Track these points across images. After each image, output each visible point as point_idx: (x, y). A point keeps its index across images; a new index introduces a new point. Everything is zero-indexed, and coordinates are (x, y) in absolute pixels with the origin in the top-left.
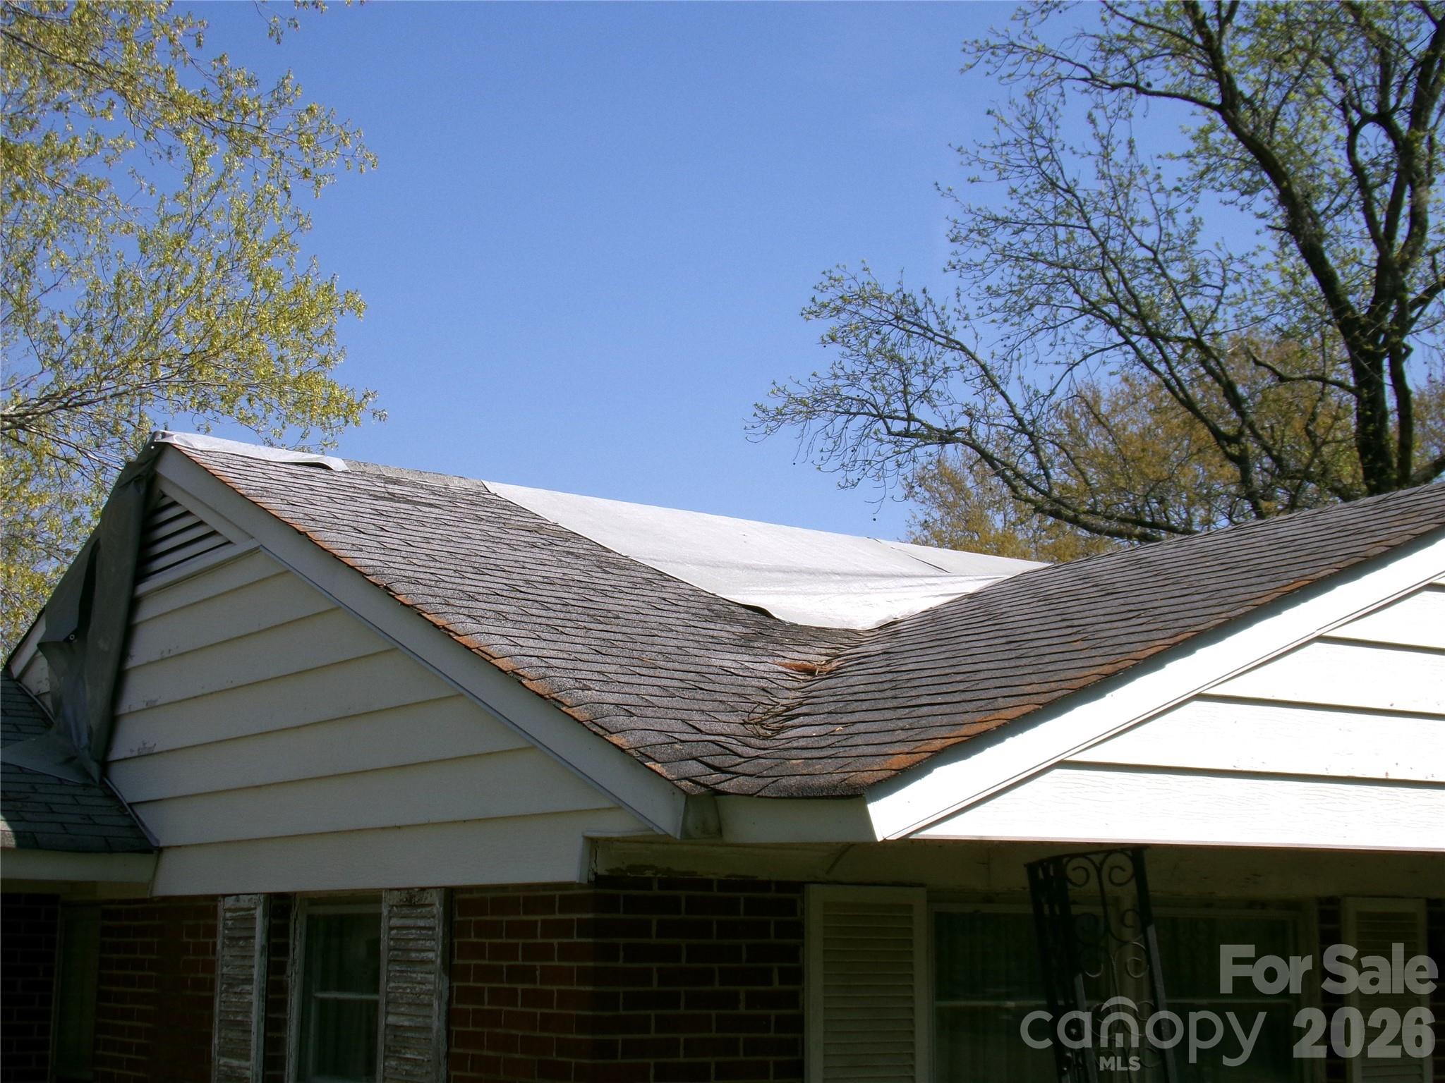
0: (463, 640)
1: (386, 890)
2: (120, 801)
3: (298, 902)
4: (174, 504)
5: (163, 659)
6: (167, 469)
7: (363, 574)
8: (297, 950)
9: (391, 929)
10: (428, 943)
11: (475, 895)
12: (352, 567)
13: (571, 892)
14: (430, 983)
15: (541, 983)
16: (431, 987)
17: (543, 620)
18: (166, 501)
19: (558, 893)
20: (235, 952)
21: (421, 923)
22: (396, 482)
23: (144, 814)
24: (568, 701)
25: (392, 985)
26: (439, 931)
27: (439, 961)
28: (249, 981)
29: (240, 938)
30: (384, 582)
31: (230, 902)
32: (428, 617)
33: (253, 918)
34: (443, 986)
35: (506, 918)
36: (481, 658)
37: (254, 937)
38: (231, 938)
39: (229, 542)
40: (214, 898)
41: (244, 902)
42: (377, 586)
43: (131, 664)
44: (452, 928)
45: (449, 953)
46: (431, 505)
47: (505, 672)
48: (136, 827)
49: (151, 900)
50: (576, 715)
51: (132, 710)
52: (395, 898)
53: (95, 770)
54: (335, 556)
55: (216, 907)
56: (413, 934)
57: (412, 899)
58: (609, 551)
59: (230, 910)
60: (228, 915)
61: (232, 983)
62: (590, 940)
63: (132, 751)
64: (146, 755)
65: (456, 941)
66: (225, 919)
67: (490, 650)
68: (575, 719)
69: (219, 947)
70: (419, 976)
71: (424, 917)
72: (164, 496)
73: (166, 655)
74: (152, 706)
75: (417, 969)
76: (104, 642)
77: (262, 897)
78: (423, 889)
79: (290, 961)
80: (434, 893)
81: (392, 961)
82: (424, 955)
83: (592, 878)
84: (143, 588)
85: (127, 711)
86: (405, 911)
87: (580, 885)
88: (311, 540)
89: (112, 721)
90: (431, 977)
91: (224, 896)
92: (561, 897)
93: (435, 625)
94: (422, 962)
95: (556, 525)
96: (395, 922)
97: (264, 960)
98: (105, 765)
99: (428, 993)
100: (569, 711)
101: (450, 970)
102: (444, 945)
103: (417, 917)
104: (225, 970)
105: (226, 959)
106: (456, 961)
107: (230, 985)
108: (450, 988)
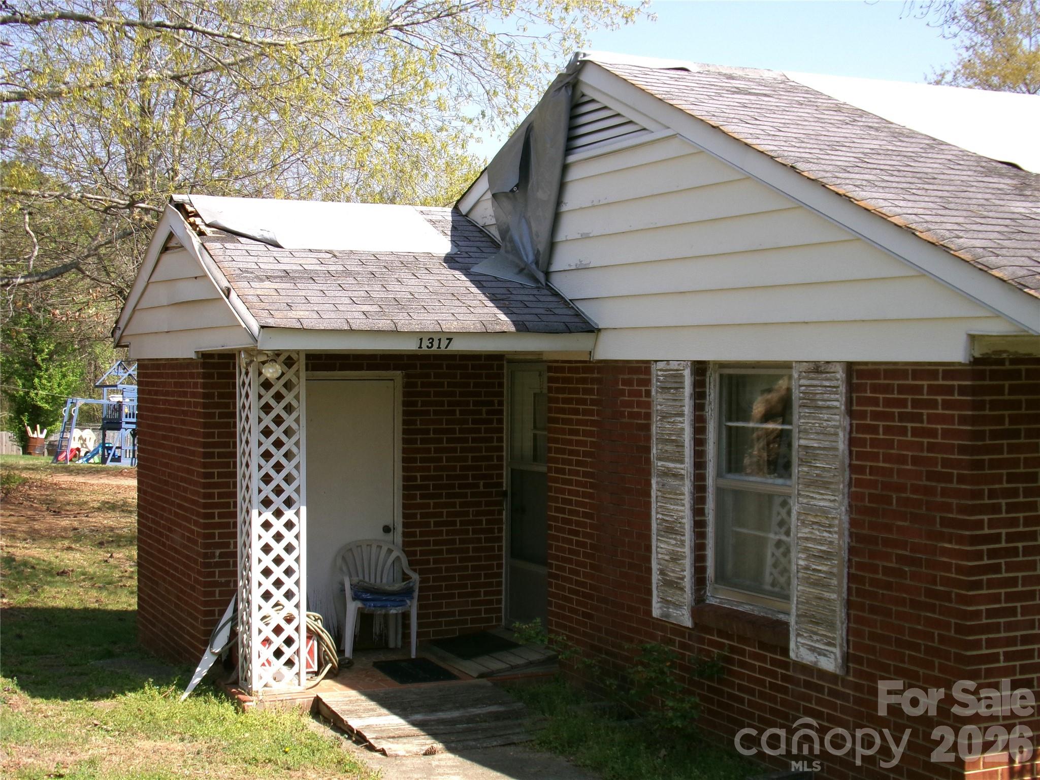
0: (862, 204)
1: (796, 362)
2: (563, 298)
3: (711, 366)
4: (593, 101)
5: (594, 206)
6: (588, 77)
7: (772, 157)
8: (712, 395)
9: (801, 386)
10: (832, 396)
11: (870, 367)
12: (762, 152)
13: (952, 368)
14: (835, 420)
15: (928, 423)
16: (838, 424)
17: (894, 185)
18: (585, 99)
19: (941, 368)
20: (665, 396)
21: (827, 383)
22: (731, 77)
23: (583, 307)
24: (952, 246)
25: (802, 421)
26: (843, 389)
27: (843, 407)
28: (681, 415)
29: (671, 388)
30: (789, 162)
31: (661, 365)
32: (831, 188)
33: (682, 376)
34: (846, 422)
35: (897, 382)
36: (882, 218)
37: (683, 388)
38: (662, 388)
39: (644, 129)
40: (648, 362)
41: (674, 365)
42: (785, 165)
43: (564, 208)
44: (851, 388)
45: (849, 402)
46: (765, 95)
47: (900, 227)
48: (578, 314)
49: (590, 362)
50: (962, 256)
51: (569, 238)
52: (804, 367)
53: (541, 277)
54: (746, 144)
55: (650, 367)
56: (819, 390)
57: (818, 369)
58: (892, 123)
59: (661, 370)
60: (660, 373)
61: (664, 416)
62: (969, 398)
63: (570, 265)
64: (582, 268)
65: (854, 395)
66: (657, 375)
67: (884, 211)
68: (963, 260)
69: (653, 393)
70: (826, 417)
71: (827, 379)
72: (583, 95)
73: (596, 203)
74: (585, 237)
75: (824, 412)
76: (542, 192)
77: (689, 363)
78: (828, 362)
79: (707, 402)
80: (838, 364)
81: (803, 406)
82: (828, 403)
83: (972, 360)
84: (571, 159)
85: (564, 239)
86: (812, 375)
87: (960, 364)
88: (724, 132)
89: (552, 246)
90: (837, 417)
91: (656, 361)
92: (943, 371)
93: (837, 194)
94: (828, 407)
95: (845, 104)
96: (803, 382)
97: (692, 402)
98: (547, 274)
99: (836, 427)
100: (956, 253)
101: (851, 413)
102: (846, 398)
103: (823, 380)
104: (659, 407)
105: (659, 402)
106: (855, 408)
107: (664, 417)
108: (851, 425)
